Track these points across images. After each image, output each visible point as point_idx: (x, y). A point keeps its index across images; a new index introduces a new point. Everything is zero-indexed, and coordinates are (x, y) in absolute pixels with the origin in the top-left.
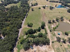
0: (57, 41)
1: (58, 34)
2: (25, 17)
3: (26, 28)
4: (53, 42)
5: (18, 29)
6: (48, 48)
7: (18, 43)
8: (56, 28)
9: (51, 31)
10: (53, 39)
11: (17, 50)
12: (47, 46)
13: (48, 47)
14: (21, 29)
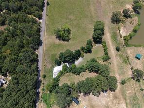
0: (132, 78)
1: (136, 57)
2: (43, 6)
3: (54, 45)
4: (123, 83)
5: (35, 50)
6: (111, 99)
7: (43, 90)
8: (131, 38)
9: (118, 49)
10: (123, 73)
11: (45, 106)
12: (109, 94)
13: (111, 95)
14: (41, 48)
